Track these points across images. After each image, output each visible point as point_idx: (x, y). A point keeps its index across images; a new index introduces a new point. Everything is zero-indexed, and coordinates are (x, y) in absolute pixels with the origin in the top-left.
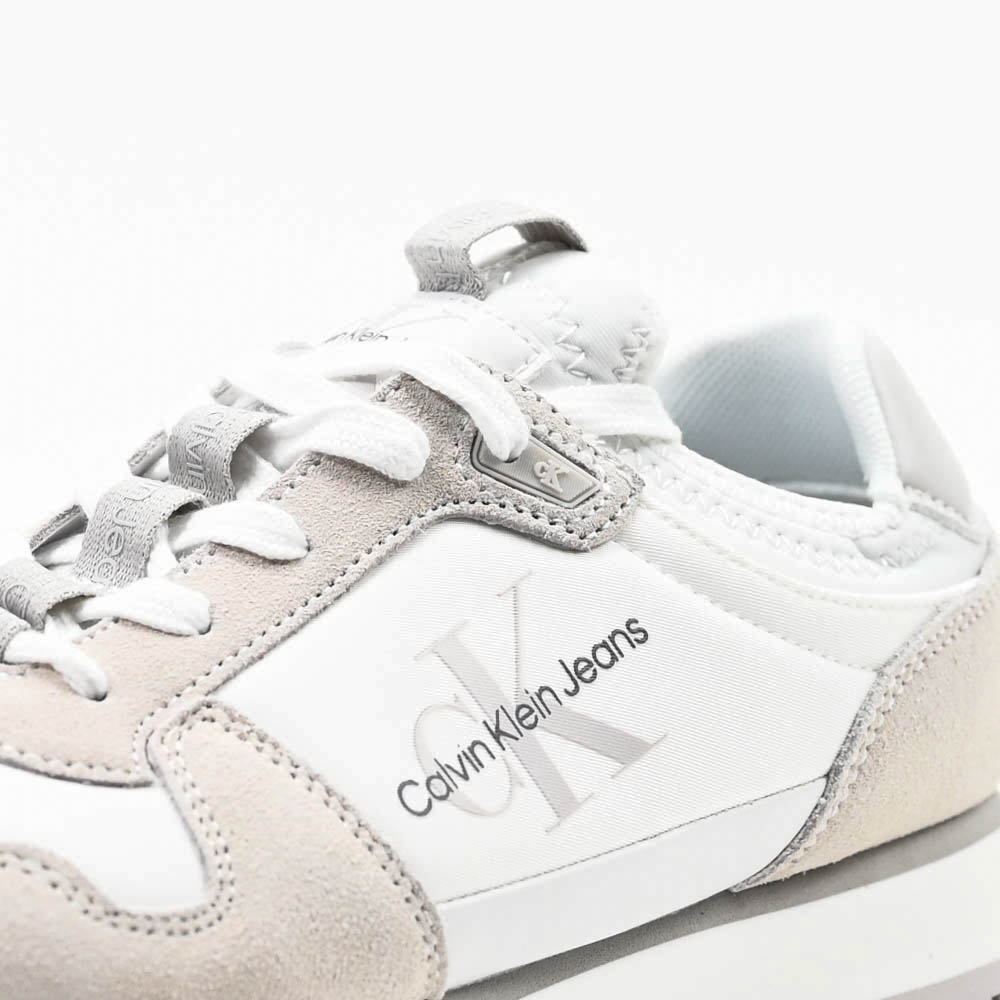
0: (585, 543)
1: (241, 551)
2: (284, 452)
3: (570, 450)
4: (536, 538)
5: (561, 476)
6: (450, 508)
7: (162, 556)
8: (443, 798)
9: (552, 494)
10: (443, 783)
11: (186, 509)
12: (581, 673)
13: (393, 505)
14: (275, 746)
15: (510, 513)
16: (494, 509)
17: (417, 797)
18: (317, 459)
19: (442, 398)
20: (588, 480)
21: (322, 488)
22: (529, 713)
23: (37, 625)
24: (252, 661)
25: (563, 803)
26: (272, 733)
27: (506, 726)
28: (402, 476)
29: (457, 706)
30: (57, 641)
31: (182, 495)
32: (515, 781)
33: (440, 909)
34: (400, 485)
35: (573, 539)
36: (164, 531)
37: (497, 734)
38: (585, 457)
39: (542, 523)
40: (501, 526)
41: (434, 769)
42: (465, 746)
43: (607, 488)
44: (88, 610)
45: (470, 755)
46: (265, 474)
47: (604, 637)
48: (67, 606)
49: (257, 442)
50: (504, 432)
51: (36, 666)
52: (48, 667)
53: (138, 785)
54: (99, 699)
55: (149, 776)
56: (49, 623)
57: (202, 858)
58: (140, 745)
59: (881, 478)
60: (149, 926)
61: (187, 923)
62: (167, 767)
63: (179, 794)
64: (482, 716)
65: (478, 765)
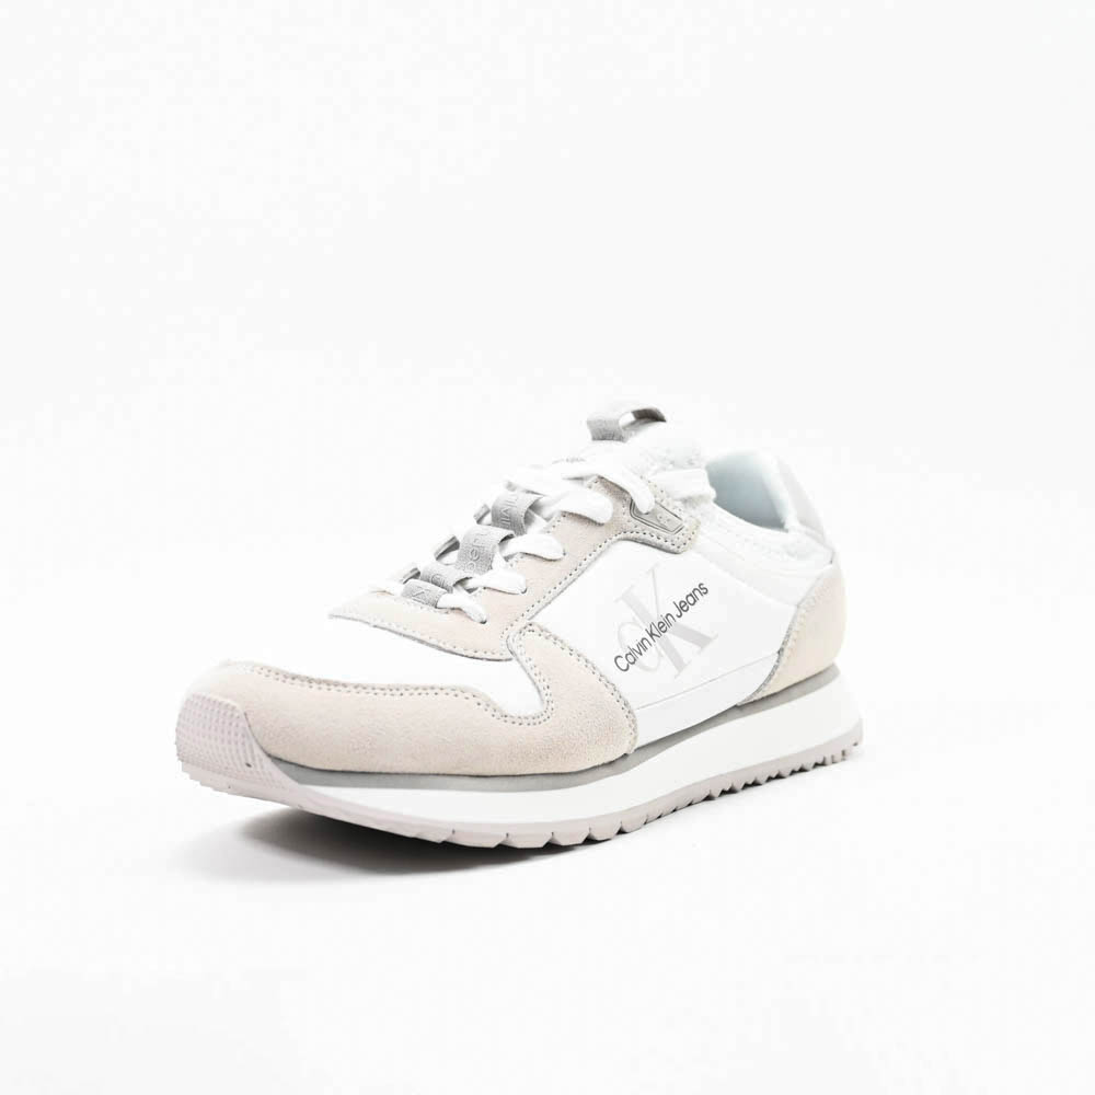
0: (680, 550)
1: (535, 556)
2: (546, 512)
3: (670, 508)
4: (659, 548)
5: (668, 520)
6: (622, 535)
7: (498, 559)
8: (633, 663)
9: (665, 528)
11: (507, 538)
12: (682, 607)
13: (595, 535)
14: (562, 642)
15: (648, 537)
16: (641, 535)
17: (623, 663)
18: (565, 514)
19: (616, 486)
20: (679, 522)
21: (569, 524)
22: (663, 626)
23: (449, 590)
24: (546, 605)
25: (679, 664)
26: (561, 636)
27: (655, 632)
28: (601, 521)
29: (634, 622)
30: (459, 598)
31: (506, 532)
32: (660, 655)
33: (636, 712)
34: (600, 525)
35: (674, 548)
36: (498, 548)
37: (651, 635)
38: (676, 512)
39: (661, 541)
40: (644, 543)
41: (628, 651)
42: (639, 640)
43: (686, 526)
44: (470, 584)
45: (641, 644)
46: (539, 522)
47: (690, 591)
48: (461, 582)
49: (534, 507)
50: (644, 503)
51: (453, 609)
52: (459, 609)
53: (506, 660)
54: (484, 623)
55: (510, 656)
56: (455, 590)
57: (539, 691)
58: (504, 643)
59: (791, 520)
60: (520, 721)
61: (535, 720)
62: (518, 652)
63: (525, 664)
64: (645, 627)
65: (645, 649)
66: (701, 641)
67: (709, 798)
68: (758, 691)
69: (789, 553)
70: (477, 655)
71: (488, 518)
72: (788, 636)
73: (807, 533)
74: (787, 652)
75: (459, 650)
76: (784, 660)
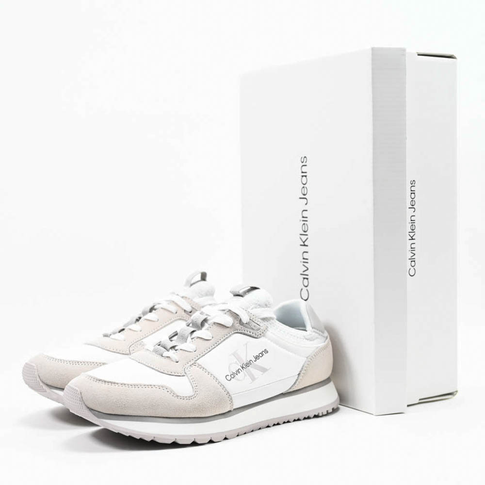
0: (258, 337)
1: (202, 338)
2: (209, 322)
3: (256, 322)
4: (250, 336)
5: (255, 326)
6: (236, 331)
7: (189, 339)
8: (233, 378)
9: (253, 329)
10: (233, 375)
11: (193, 332)
12: (257, 358)
13: (226, 331)
14: (206, 369)
15: (246, 332)
16: (243, 331)
17: (229, 378)
18: (215, 323)
19: (235, 313)
20: (259, 327)
21: (215, 328)
22: (248, 364)
23: (168, 350)
24: (203, 356)
25: (253, 379)
26: (205, 367)
27: (244, 366)
28: (228, 326)
29: (236, 363)
30: (171, 353)
31: (193, 329)
32: (245, 375)
33: (232, 396)
34: (228, 327)
35: (256, 336)
36: (190, 335)
37: (243, 368)
38: (258, 323)
39: (251, 334)
40: (244, 334)
41: (232, 373)
42: (237, 369)
43: (262, 328)
44: (176, 348)
45: (238, 371)
46: (206, 325)
47: (261, 352)
48: (173, 347)
49: (205, 320)
50: (245, 319)
51: (167, 357)
52: (169, 357)
53: (183, 376)
54: (177, 362)
55: (185, 374)
56: (170, 350)
57: (193, 387)
58: (183, 370)
59: (309, 327)
60: (183, 398)
61: (190, 398)
62: (188, 373)
63: (189, 377)
64: (240, 365)
65: (239, 373)
66: (264, 370)
67: (268, 427)
68: (290, 388)
69: (306, 339)
70: (172, 374)
71: (191, 325)
72: (302, 369)
73: (314, 332)
74: (301, 374)
75: (166, 372)
76: (300, 378)
